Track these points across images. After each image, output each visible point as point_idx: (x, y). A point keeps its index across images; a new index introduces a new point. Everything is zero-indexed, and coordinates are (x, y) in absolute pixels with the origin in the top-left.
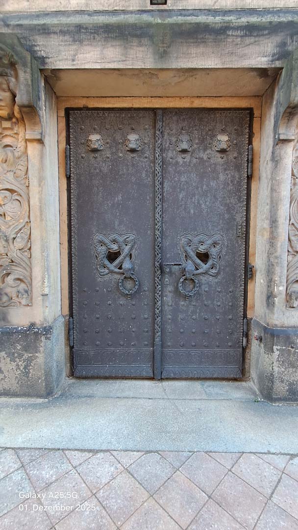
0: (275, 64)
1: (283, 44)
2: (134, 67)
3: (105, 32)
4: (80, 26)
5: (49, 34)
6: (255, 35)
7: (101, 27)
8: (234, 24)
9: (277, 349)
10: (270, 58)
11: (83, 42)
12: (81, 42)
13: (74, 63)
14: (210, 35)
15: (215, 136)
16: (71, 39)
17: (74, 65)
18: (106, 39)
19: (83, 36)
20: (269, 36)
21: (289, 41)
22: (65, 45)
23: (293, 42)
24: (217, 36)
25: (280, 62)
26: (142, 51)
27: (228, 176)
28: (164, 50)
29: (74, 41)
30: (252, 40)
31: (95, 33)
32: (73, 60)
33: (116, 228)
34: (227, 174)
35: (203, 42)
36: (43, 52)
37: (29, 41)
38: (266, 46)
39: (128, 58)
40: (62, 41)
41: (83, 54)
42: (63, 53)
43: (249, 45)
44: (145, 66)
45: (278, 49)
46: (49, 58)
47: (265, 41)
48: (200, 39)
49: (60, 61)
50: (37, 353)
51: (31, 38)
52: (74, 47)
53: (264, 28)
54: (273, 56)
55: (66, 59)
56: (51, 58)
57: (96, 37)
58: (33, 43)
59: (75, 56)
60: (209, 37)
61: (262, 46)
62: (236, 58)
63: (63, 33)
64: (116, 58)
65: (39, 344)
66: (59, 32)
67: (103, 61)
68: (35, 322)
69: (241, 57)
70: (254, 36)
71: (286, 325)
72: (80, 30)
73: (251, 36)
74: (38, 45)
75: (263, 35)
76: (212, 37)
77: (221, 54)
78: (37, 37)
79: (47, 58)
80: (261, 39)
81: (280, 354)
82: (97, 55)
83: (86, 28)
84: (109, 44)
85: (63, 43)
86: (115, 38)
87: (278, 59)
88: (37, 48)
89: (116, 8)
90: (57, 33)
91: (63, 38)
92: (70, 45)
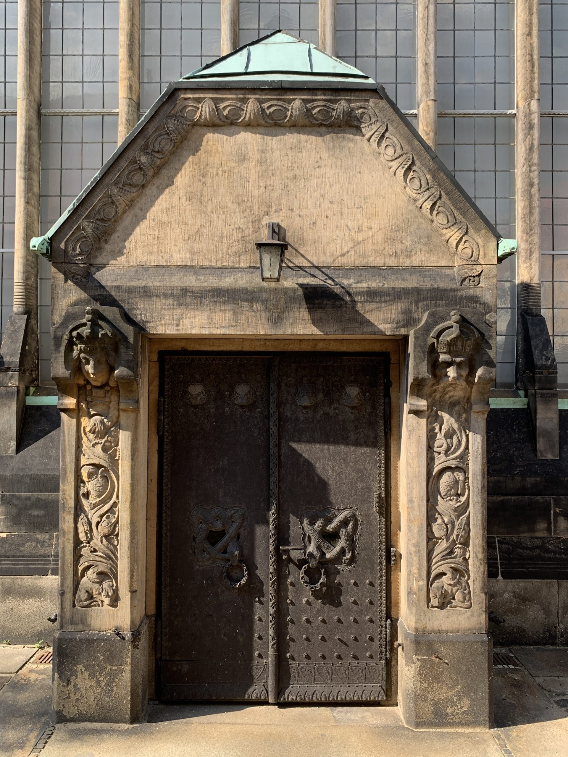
0: (400, 331)
1: (408, 312)
2: (245, 333)
3: (214, 296)
4: (186, 289)
5: (151, 296)
6: (378, 300)
7: (209, 291)
8: (354, 290)
9: (418, 659)
10: (395, 325)
11: (188, 306)
12: (186, 305)
13: (179, 328)
14: (329, 301)
15: (343, 387)
16: (175, 303)
17: (177, 330)
18: (215, 303)
19: (189, 300)
20: (392, 303)
21: (414, 308)
22: (168, 309)
23: (418, 308)
24: (336, 302)
25: (406, 329)
26: (254, 316)
27: (360, 435)
28: (278, 316)
29: (179, 305)
30: (374, 306)
31: (202, 297)
32: (177, 325)
33: (220, 500)
34: (358, 433)
35: (321, 308)
36: (143, 315)
37: (128, 303)
38: (389, 313)
39: (238, 324)
40: (165, 304)
41: (190, 318)
42: (167, 318)
43: (371, 311)
44: (257, 332)
45: (403, 315)
46: (150, 322)
47: (387, 308)
48: (318, 304)
49: (162, 325)
50: (122, 665)
51: (130, 301)
52: (178, 311)
53: (387, 294)
54: (397, 323)
55: (170, 324)
56: (153, 322)
57: (203, 302)
58: (133, 306)
59: (179, 320)
60: (328, 302)
61: (385, 312)
62: (357, 324)
63: (166, 296)
64: (225, 323)
65: (126, 654)
66: (163, 295)
67: (211, 326)
68: (121, 627)
69: (363, 324)
70: (376, 302)
71: (429, 628)
72: (185, 294)
73: (373, 302)
74: (138, 309)
75: (386, 301)
76: (330, 302)
77: (341, 321)
78: (137, 300)
79: (148, 322)
80: (383, 305)
81: (421, 665)
82: (205, 320)
83: (192, 292)
84: (218, 308)
85: (166, 307)
86: (224, 303)
87: (403, 326)
88: (137, 312)
89: (225, 264)
90: (160, 296)
91: (167, 301)
92: (174, 309)
